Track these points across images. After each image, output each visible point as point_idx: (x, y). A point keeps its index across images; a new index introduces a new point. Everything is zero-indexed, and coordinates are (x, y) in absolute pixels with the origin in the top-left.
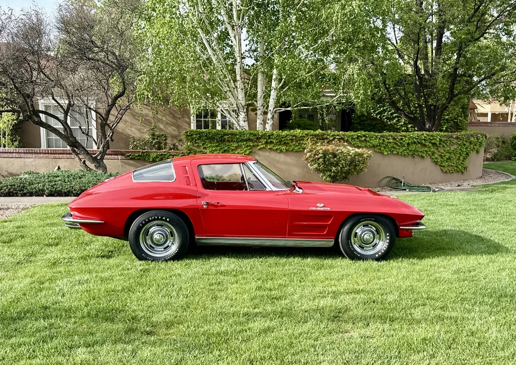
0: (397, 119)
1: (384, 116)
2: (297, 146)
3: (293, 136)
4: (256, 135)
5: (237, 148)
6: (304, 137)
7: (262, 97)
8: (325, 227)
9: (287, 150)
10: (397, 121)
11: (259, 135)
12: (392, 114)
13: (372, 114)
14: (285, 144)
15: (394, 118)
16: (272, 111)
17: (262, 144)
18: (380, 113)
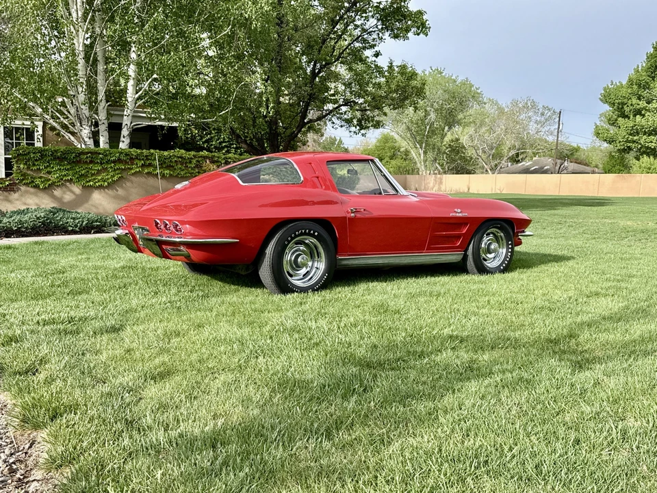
0: (226, 149)
1: (212, 145)
2: (183, 170)
3: (178, 157)
4: (128, 155)
5: (99, 172)
6: (191, 158)
7: (106, 108)
8: (458, 237)
9: (171, 175)
10: (226, 152)
11: (132, 155)
12: (220, 143)
13: (197, 141)
14: (169, 167)
15: (223, 148)
16: (129, 125)
17: (137, 167)
18: (207, 141)
